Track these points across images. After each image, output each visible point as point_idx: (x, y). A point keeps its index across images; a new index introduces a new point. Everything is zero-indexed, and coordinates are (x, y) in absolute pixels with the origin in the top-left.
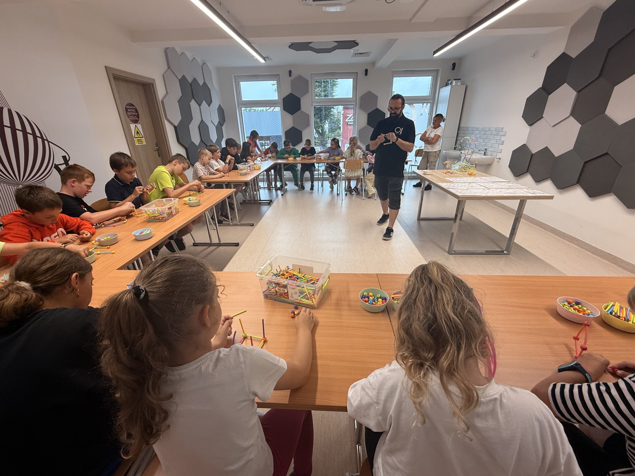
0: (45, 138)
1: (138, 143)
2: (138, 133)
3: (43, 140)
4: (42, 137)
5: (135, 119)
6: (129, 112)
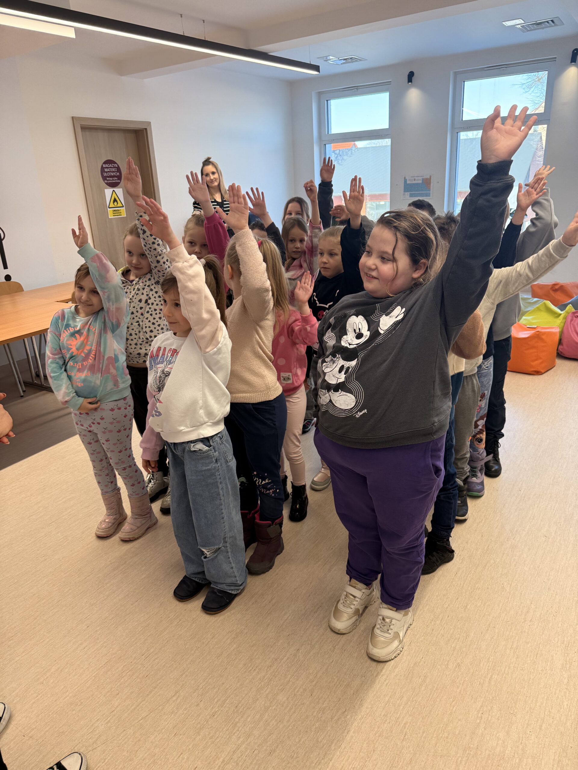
1: (114, 216)
2: (115, 200)
5: (114, 181)
6: (107, 172)
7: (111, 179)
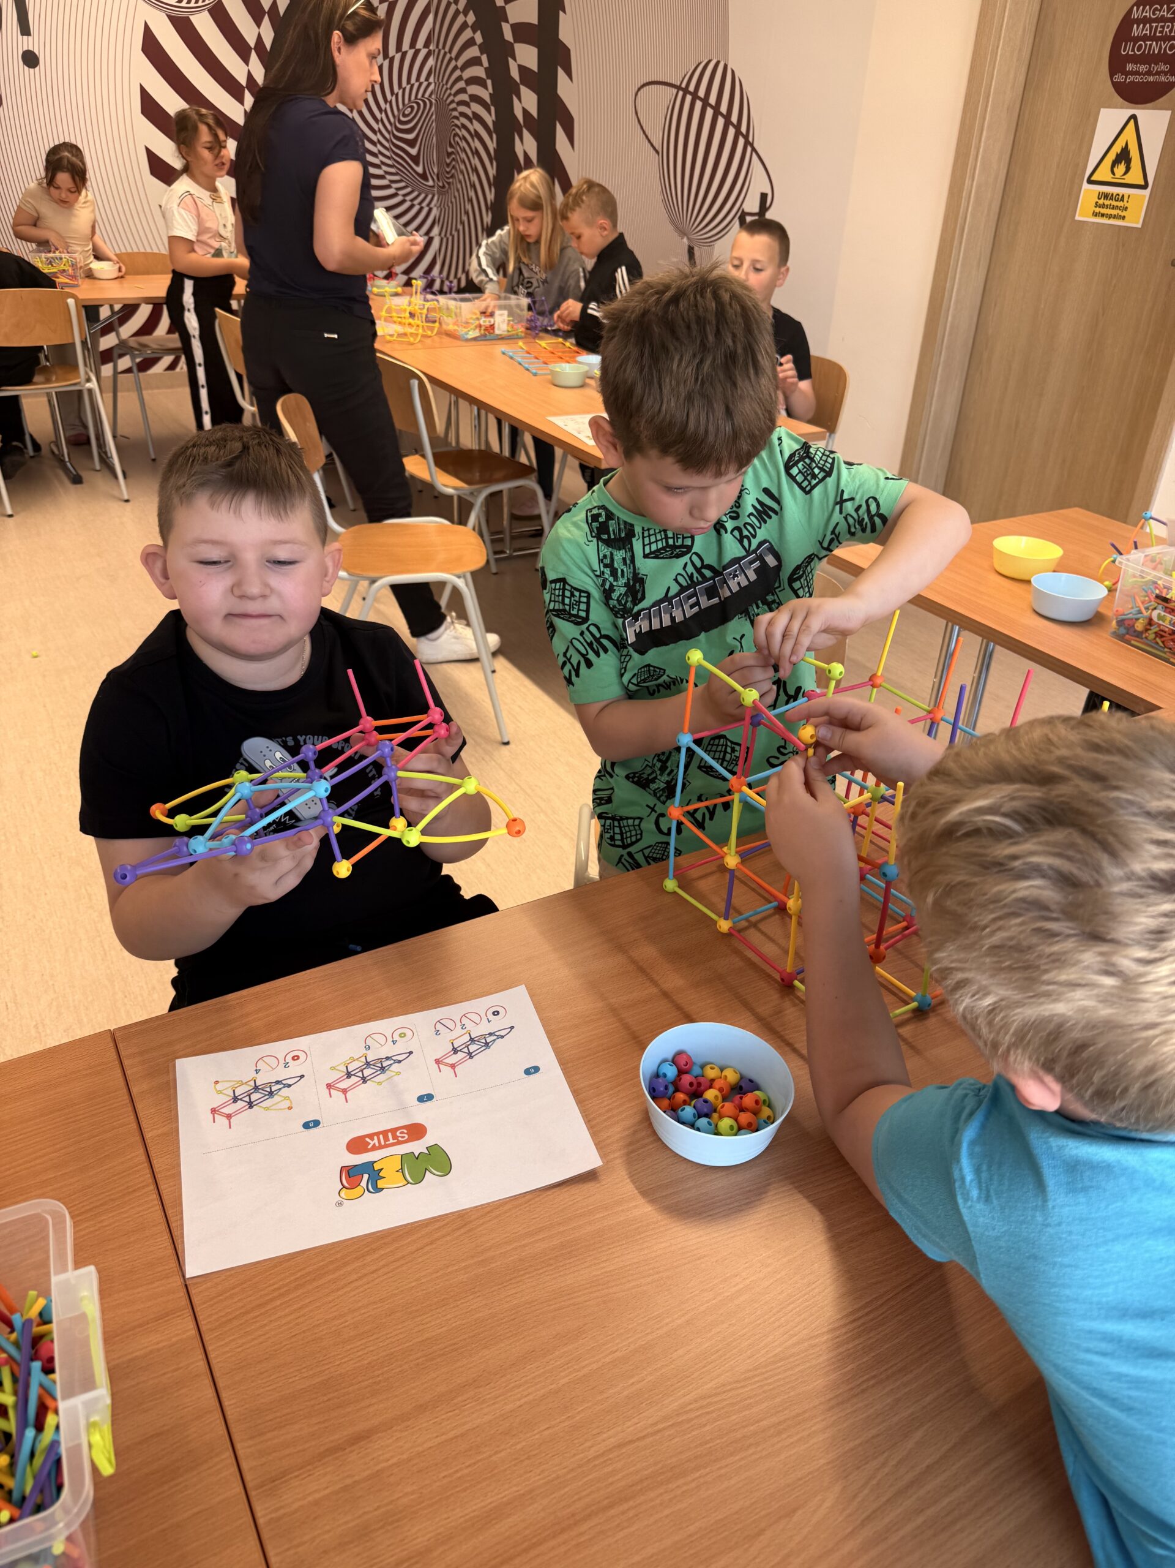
0: (751, 139)
1: (1095, 214)
2: (1124, 157)
3: (747, 143)
4: (746, 137)
5: (1151, 79)
6: (1136, 39)
7: (1143, 68)
